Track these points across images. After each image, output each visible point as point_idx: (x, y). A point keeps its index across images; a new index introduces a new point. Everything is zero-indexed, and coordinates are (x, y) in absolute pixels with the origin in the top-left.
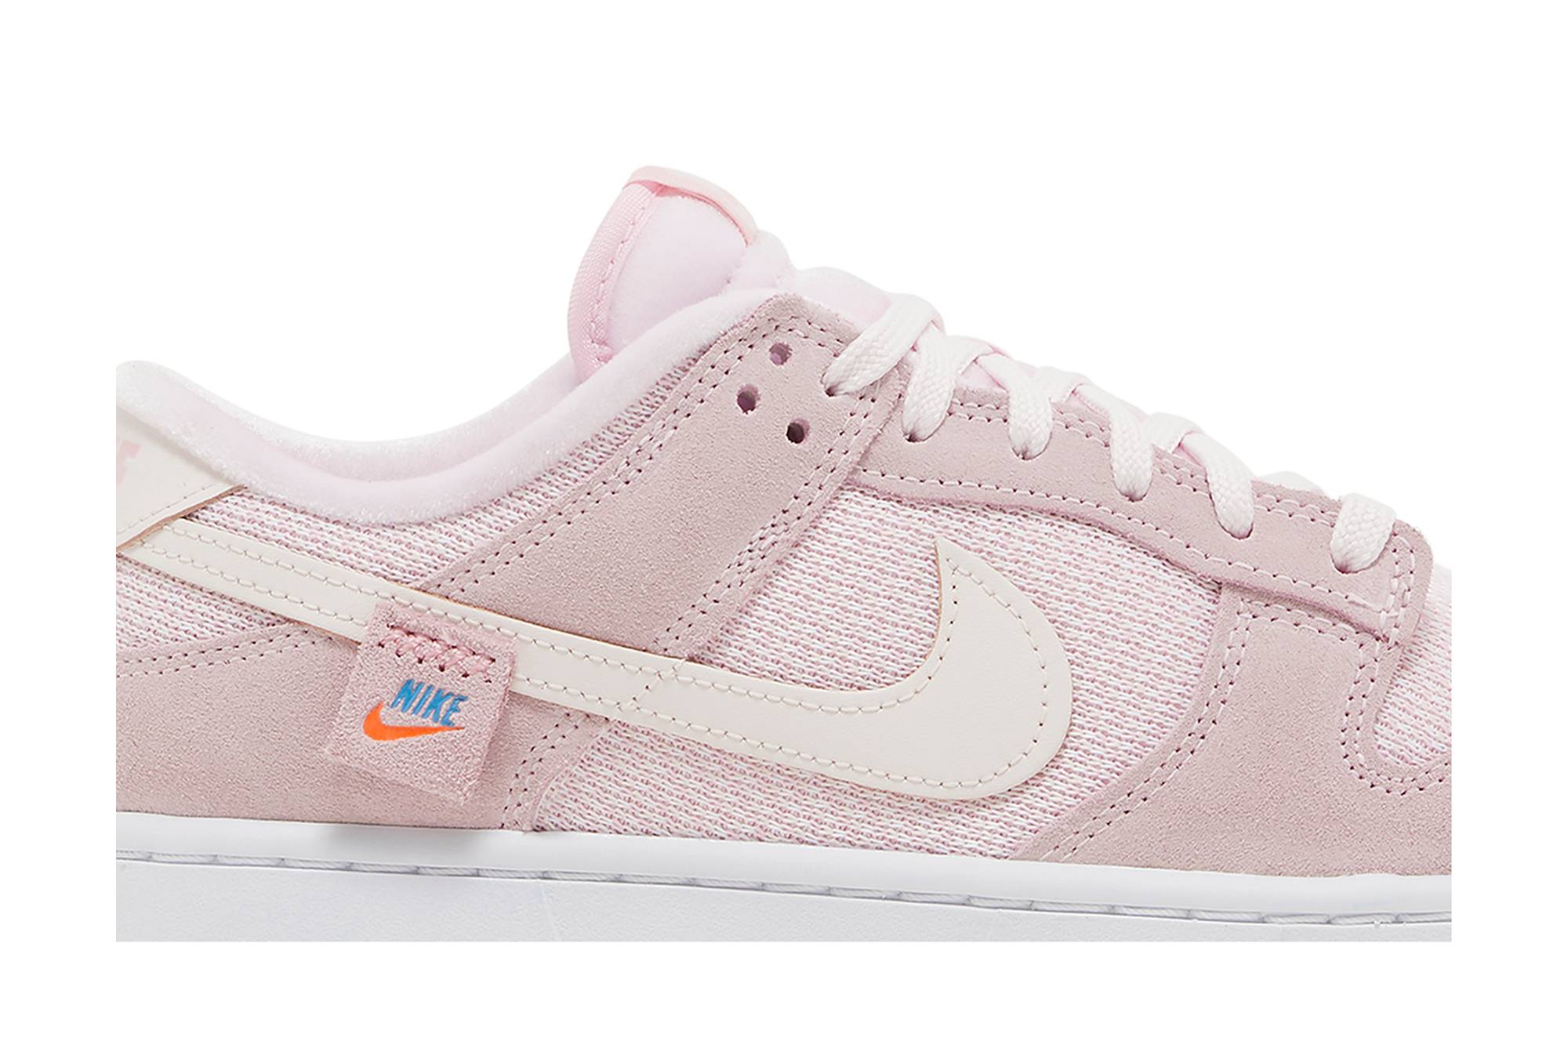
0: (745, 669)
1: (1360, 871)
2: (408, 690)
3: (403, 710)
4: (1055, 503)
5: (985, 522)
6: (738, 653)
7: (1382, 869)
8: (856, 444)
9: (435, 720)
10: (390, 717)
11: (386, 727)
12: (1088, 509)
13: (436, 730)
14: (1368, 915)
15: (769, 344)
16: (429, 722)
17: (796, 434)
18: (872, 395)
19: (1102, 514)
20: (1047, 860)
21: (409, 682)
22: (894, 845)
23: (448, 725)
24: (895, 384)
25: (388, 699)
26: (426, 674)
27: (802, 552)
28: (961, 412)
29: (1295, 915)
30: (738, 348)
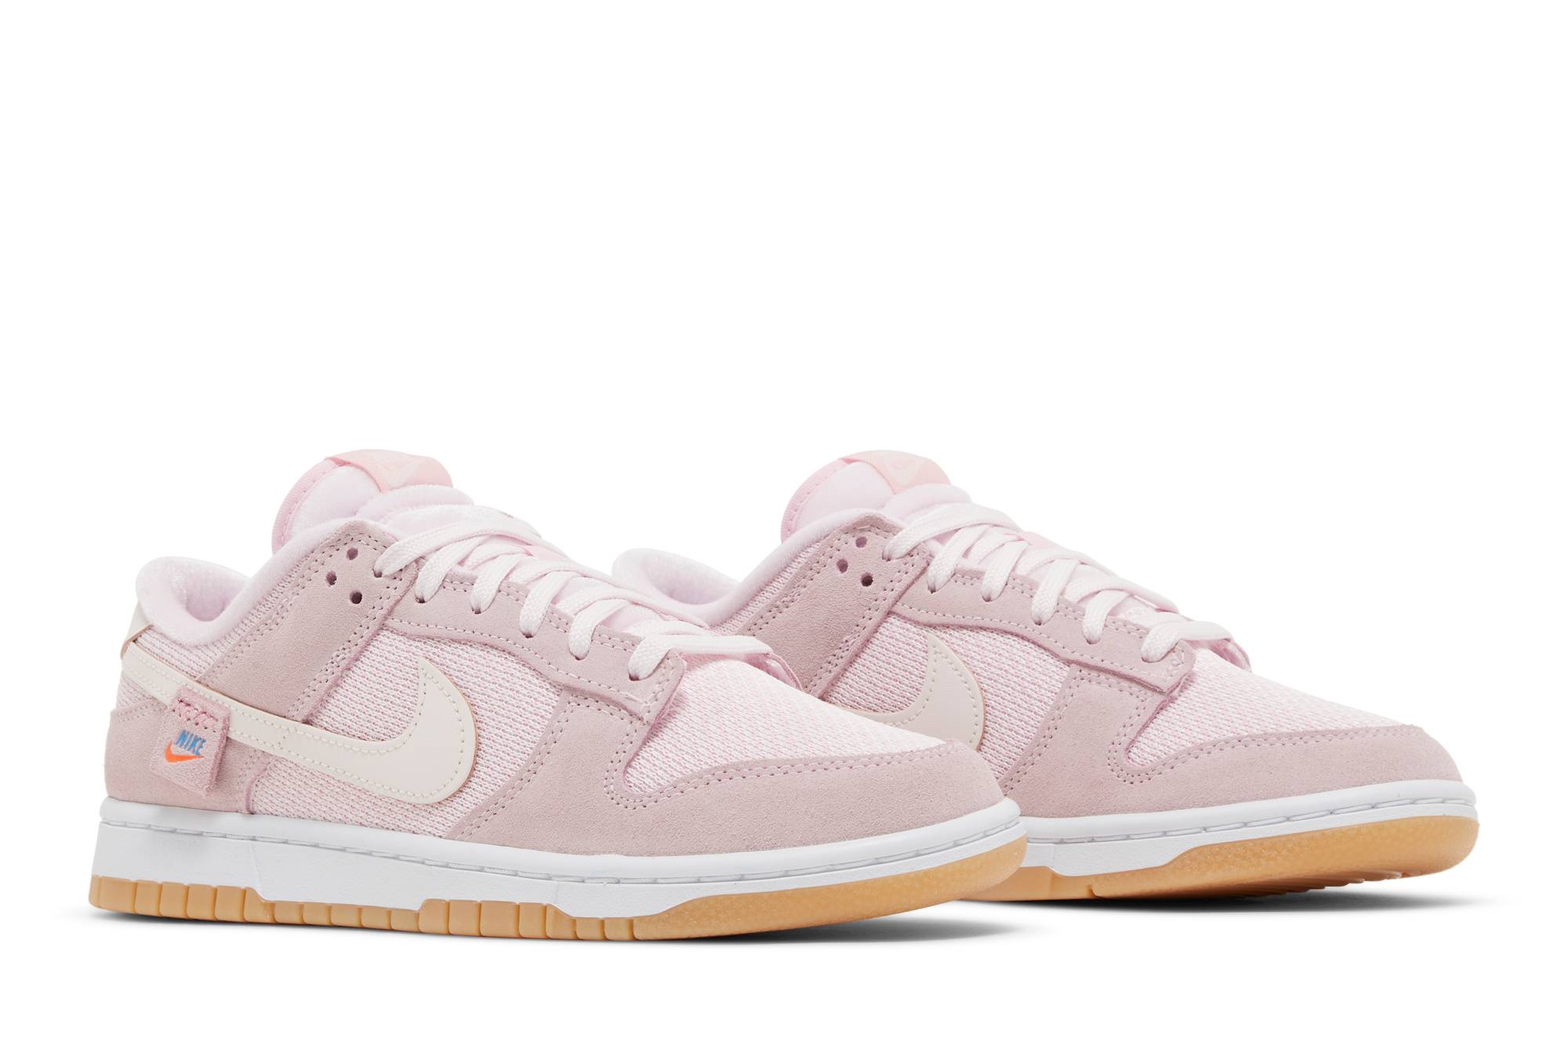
0: (331, 728)
1: (604, 853)
2: (184, 735)
3: (181, 746)
4: (486, 639)
5: (449, 649)
6: (327, 719)
7: (617, 852)
8: (387, 604)
9: (193, 752)
10: (177, 750)
11: (174, 756)
12: (501, 643)
13: (194, 757)
14: (599, 878)
15: (347, 548)
16: (190, 753)
17: (357, 598)
18: (400, 577)
19: (509, 646)
20: (458, 840)
21: (184, 731)
22: (397, 829)
23: (198, 755)
24: (412, 571)
25: (175, 740)
26: (189, 727)
27: (359, 664)
28: (449, 587)
29: (565, 876)
30: (328, 551)
